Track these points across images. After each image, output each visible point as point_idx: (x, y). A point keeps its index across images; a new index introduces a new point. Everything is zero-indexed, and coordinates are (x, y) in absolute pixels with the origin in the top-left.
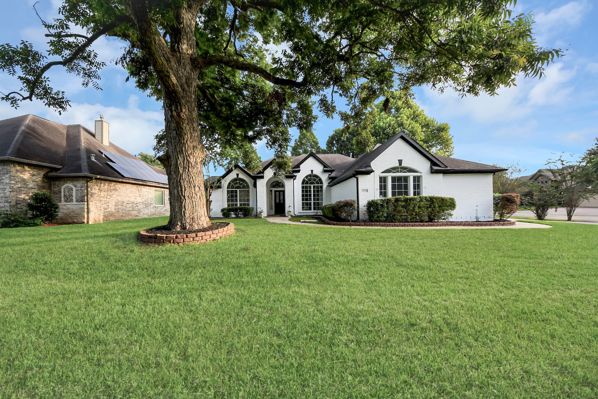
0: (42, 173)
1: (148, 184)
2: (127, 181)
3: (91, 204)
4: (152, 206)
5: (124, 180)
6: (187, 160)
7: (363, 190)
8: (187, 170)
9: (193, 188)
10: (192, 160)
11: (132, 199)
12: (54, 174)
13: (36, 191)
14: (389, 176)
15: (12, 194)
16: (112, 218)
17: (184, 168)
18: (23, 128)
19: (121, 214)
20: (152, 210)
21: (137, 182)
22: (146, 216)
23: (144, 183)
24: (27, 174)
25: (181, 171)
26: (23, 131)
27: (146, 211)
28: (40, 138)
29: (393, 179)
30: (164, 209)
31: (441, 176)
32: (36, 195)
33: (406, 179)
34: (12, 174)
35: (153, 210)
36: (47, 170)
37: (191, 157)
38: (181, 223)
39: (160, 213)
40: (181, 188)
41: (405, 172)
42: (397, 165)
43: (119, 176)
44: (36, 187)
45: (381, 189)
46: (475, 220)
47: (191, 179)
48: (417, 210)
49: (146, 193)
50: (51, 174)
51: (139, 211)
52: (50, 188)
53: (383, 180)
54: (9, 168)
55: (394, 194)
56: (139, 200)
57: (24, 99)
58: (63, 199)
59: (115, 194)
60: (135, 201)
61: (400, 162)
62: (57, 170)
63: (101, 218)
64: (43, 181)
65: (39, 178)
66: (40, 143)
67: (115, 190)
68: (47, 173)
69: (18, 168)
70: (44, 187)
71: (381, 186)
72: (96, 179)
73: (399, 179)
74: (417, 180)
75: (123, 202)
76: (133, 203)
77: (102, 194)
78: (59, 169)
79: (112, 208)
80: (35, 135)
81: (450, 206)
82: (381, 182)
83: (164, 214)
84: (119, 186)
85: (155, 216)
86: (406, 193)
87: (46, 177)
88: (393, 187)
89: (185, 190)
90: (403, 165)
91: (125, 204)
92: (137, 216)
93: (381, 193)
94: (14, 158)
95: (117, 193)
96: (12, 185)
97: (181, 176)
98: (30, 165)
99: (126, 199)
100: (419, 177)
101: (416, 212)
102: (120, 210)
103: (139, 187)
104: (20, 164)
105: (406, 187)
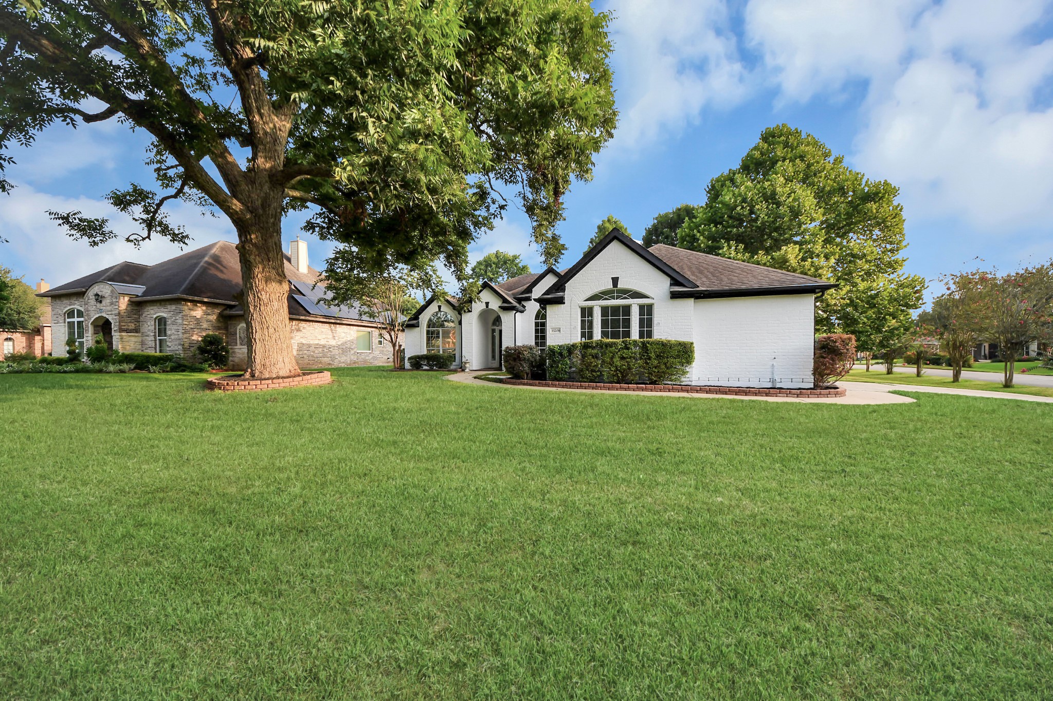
0: (217, 311)
1: (344, 322)
2: (313, 319)
4: (352, 352)
5: (310, 319)
6: (258, 297)
7: (554, 330)
8: (258, 309)
9: (266, 330)
10: (264, 297)
11: (322, 342)
12: (228, 312)
13: (210, 332)
14: (598, 305)
15: (185, 336)
17: (255, 306)
18: (202, 264)
19: (307, 361)
20: (352, 357)
21: (328, 320)
22: (343, 365)
23: (338, 322)
24: (199, 312)
25: (252, 311)
26: (202, 266)
27: (343, 359)
28: (222, 268)
29: (605, 310)
30: (372, 355)
31: (691, 301)
32: (207, 336)
33: (627, 310)
34: (184, 313)
35: (354, 358)
36: (223, 308)
37: (263, 293)
38: (252, 370)
39: (365, 361)
40: (252, 330)
41: (625, 298)
42: (610, 286)
43: (304, 312)
44: (210, 328)
45: (583, 327)
46: (770, 385)
47: (264, 320)
48: (619, 364)
49: (343, 335)
51: (333, 358)
52: (226, 329)
53: (586, 313)
54: (181, 307)
55: (604, 334)
56: (333, 343)
57: (144, 239)
58: (238, 342)
59: (298, 336)
60: (327, 345)
61: (615, 281)
62: (231, 307)
64: (218, 319)
65: (213, 318)
66: (219, 275)
67: (298, 330)
68: (222, 312)
69: (191, 306)
70: (219, 328)
71: (583, 322)
73: (616, 310)
74: (647, 311)
75: (309, 346)
76: (324, 346)
78: (234, 306)
80: (219, 266)
81: (678, 356)
82: (583, 315)
83: (371, 363)
84: (303, 324)
85: (357, 366)
86: (627, 334)
87: (221, 316)
88: (604, 324)
89: (256, 332)
90: (620, 285)
91: (312, 349)
92: (330, 364)
93: (583, 335)
94: (185, 296)
95: (301, 334)
96: (185, 326)
97: (252, 316)
98: (203, 303)
99: (313, 342)
100: (650, 307)
101: (616, 367)
102: (305, 356)
103: (333, 327)
104: (192, 301)
105: (627, 323)
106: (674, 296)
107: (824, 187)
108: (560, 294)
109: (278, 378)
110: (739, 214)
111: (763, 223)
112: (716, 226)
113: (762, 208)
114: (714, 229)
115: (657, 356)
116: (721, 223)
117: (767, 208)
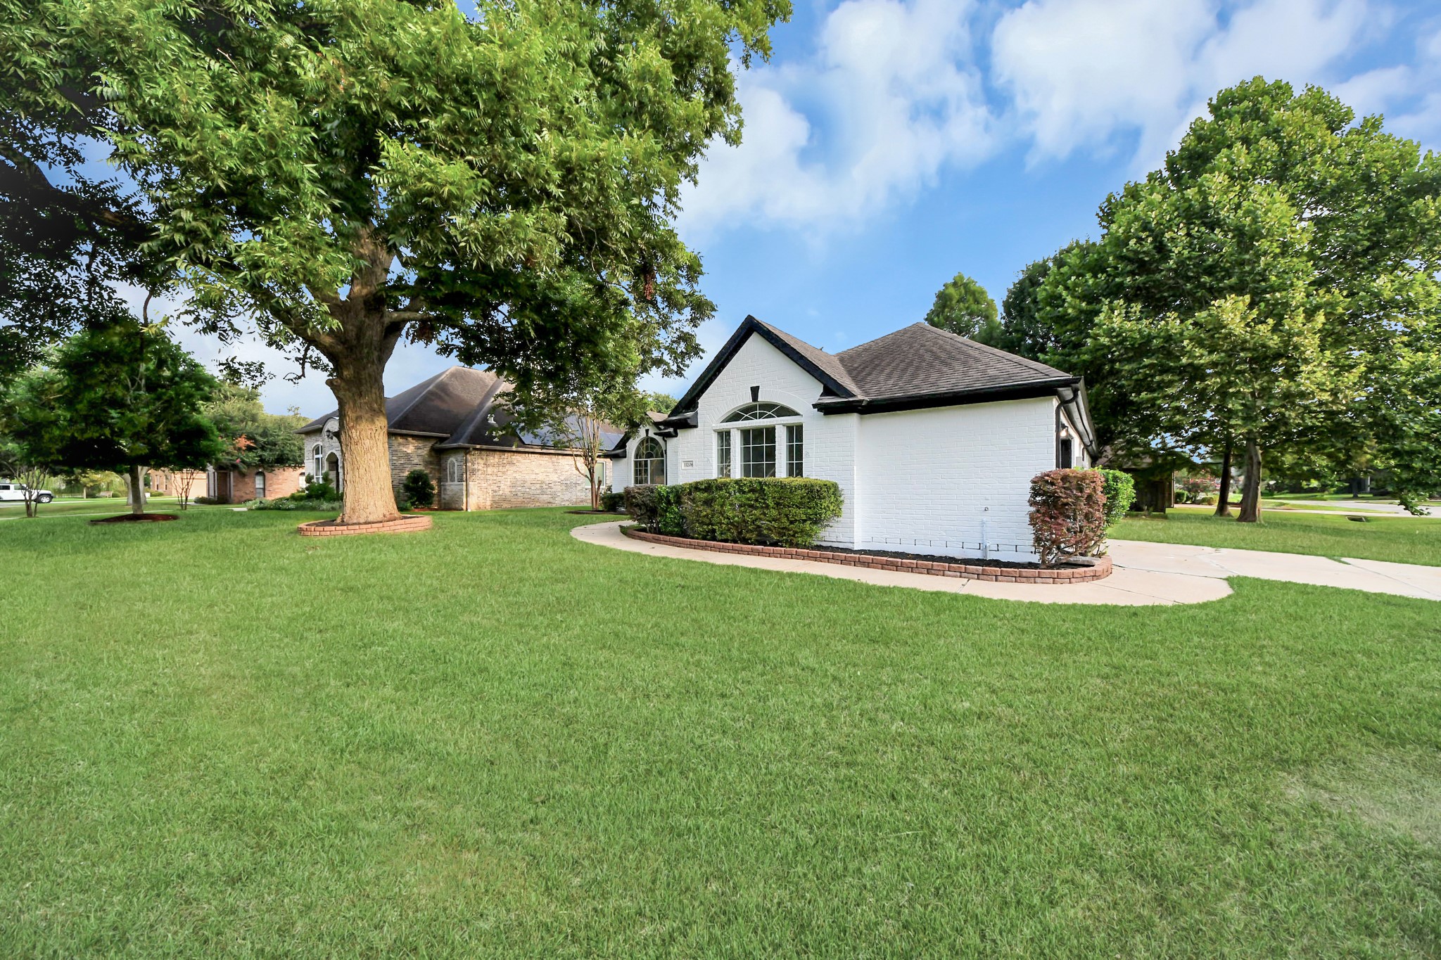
0: (429, 445)
3: (471, 484)
4: (577, 487)
5: (526, 450)
7: (686, 464)
11: (541, 477)
12: (442, 445)
13: (418, 468)
14: (735, 428)
16: (505, 505)
19: (521, 499)
20: (577, 493)
22: (566, 504)
24: (411, 448)
27: (567, 496)
29: (745, 433)
31: (853, 419)
33: (771, 432)
36: (433, 441)
41: (770, 416)
42: (747, 400)
43: (518, 443)
44: (419, 462)
45: (720, 461)
49: (566, 468)
50: (438, 445)
51: (554, 496)
52: (435, 463)
53: (724, 436)
55: (746, 470)
56: (554, 477)
58: (448, 477)
59: (511, 471)
60: (547, 480)
61: (755, 391)
62: (442, 440)
63: (488, 503)
64: (430, 455)
65: (425, 452)
66: (441, 404)
67: (511, 463)
68: (435, 445)
69: (400, 440)
70: (428, 463)
71: (720, 452)
72: (476, 449)
73: (758, 433)
74: (796, 433)
75: (525, 482)
76: (543, 482)
77: (490, 470)
78: (446, 439)
79: (505, 489)
80: (443, 395)
82: (719, 442)
84: (516, 458)
86: (771, 469)
87: (433, 449)
88: (745, 454)
90: (762, 398)
91: (527, 485)
92: (550, 503)
93: (720, 468)
95: (514, 468)
98: (413, 437)
99: (530, 478)
100: (800, 428)
102: (519, 493)
103: (554, 458)
104: (402, 436)
105: (771, 453)
106: (827, 410)
107: (1324, 182)
108: (689, 414)
109: (366, 523)
110: (1136, 252)
111: (1181, 263)
112: (1095, 276)
113: (1178, 240)
114: (1091, 282)
115: (778, 504)
116: (1103, 271)
117: (1188, 234)
